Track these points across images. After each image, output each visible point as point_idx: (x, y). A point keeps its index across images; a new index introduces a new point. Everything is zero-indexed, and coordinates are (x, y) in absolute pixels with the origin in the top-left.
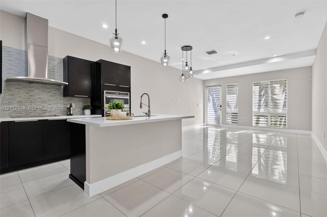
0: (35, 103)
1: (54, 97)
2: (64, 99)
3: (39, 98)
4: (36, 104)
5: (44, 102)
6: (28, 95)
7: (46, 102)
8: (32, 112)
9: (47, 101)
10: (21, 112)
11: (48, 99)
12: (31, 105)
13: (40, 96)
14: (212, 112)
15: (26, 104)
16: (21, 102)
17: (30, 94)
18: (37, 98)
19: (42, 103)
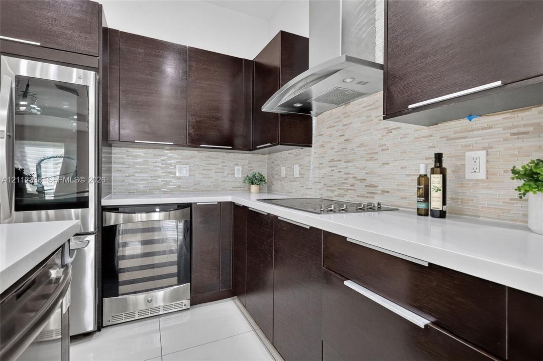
0: (353, 161)
2: (431, 136)
7: (376, 156)
8: (347, 190)
12: (347, 167)
18: (358, 147)
19: (367, 160)
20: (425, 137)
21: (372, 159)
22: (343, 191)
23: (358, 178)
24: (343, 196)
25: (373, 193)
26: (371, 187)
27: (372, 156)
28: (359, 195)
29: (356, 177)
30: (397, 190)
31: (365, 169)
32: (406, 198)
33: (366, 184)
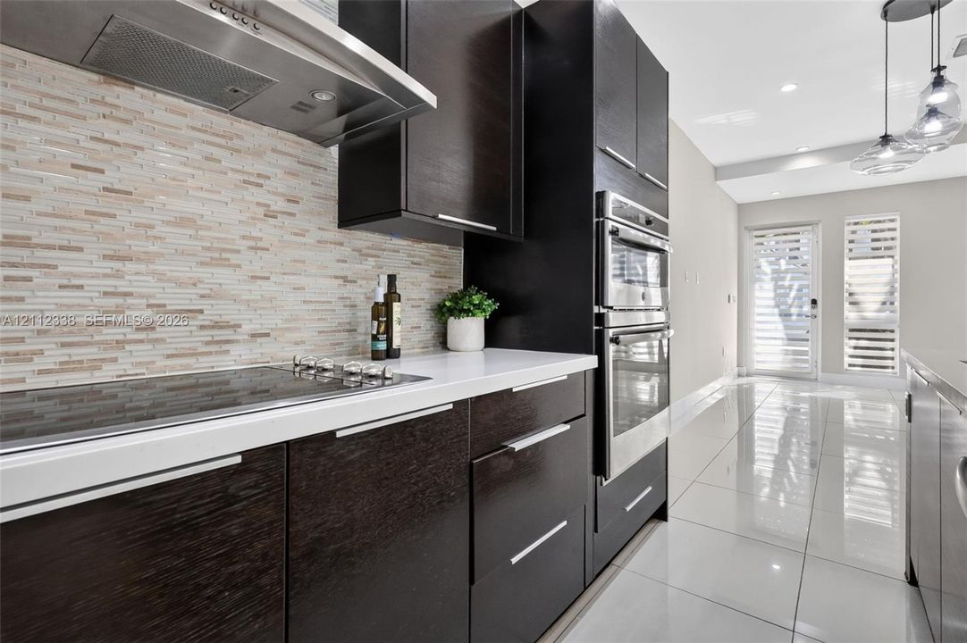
0: (148, 258)
1: (287, 221)
2: (341, 244)
3: (182, 222)
4: (160, 268)
5: (219, 257)
6: (93, 182)
7: (234, 258)
8: (120, 344)
9: (238, 252)
10: (22, 340)
11: (244, 237)
12: (118, 275)
13: (190, 207)
14: (773, 326)
15: (69, 264)
16: (25, 242)
17: (111, 178)
18: (168, 223)
19: (203, 264)
20: (335, 244)
21: (222, 263)
22: (94, 350)
23: (169, 308)
24: (95, 365)
25: (228, 342)
26: (221, 328)
27: (225, 255)
28: (174, 352)
29: (164, 306)
30: (288, 329)
31: (199, 285)
32: (303, 342)
33: (201, 323)
